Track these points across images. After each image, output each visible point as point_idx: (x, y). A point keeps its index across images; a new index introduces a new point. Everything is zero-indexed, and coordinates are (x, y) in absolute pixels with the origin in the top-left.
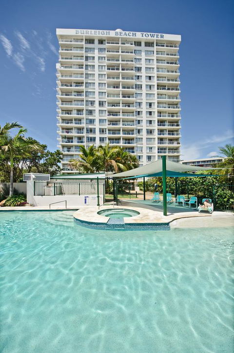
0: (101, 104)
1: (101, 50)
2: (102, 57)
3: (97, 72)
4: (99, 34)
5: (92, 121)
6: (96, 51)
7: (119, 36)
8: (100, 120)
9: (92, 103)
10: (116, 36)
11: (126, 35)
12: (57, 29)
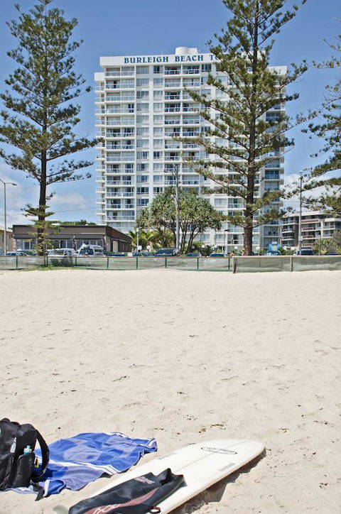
0: (156, 155)
1: (157, 81)
2: (158, 92)
3: (151, 113)
4: (154, 61)
5: (144, 179)
6: (151, 83)
7: (180, 62)
8: (154, 176)
9: (145, 154)
10: (177, 63)
11: (190, 60)
12: (101, 58)
